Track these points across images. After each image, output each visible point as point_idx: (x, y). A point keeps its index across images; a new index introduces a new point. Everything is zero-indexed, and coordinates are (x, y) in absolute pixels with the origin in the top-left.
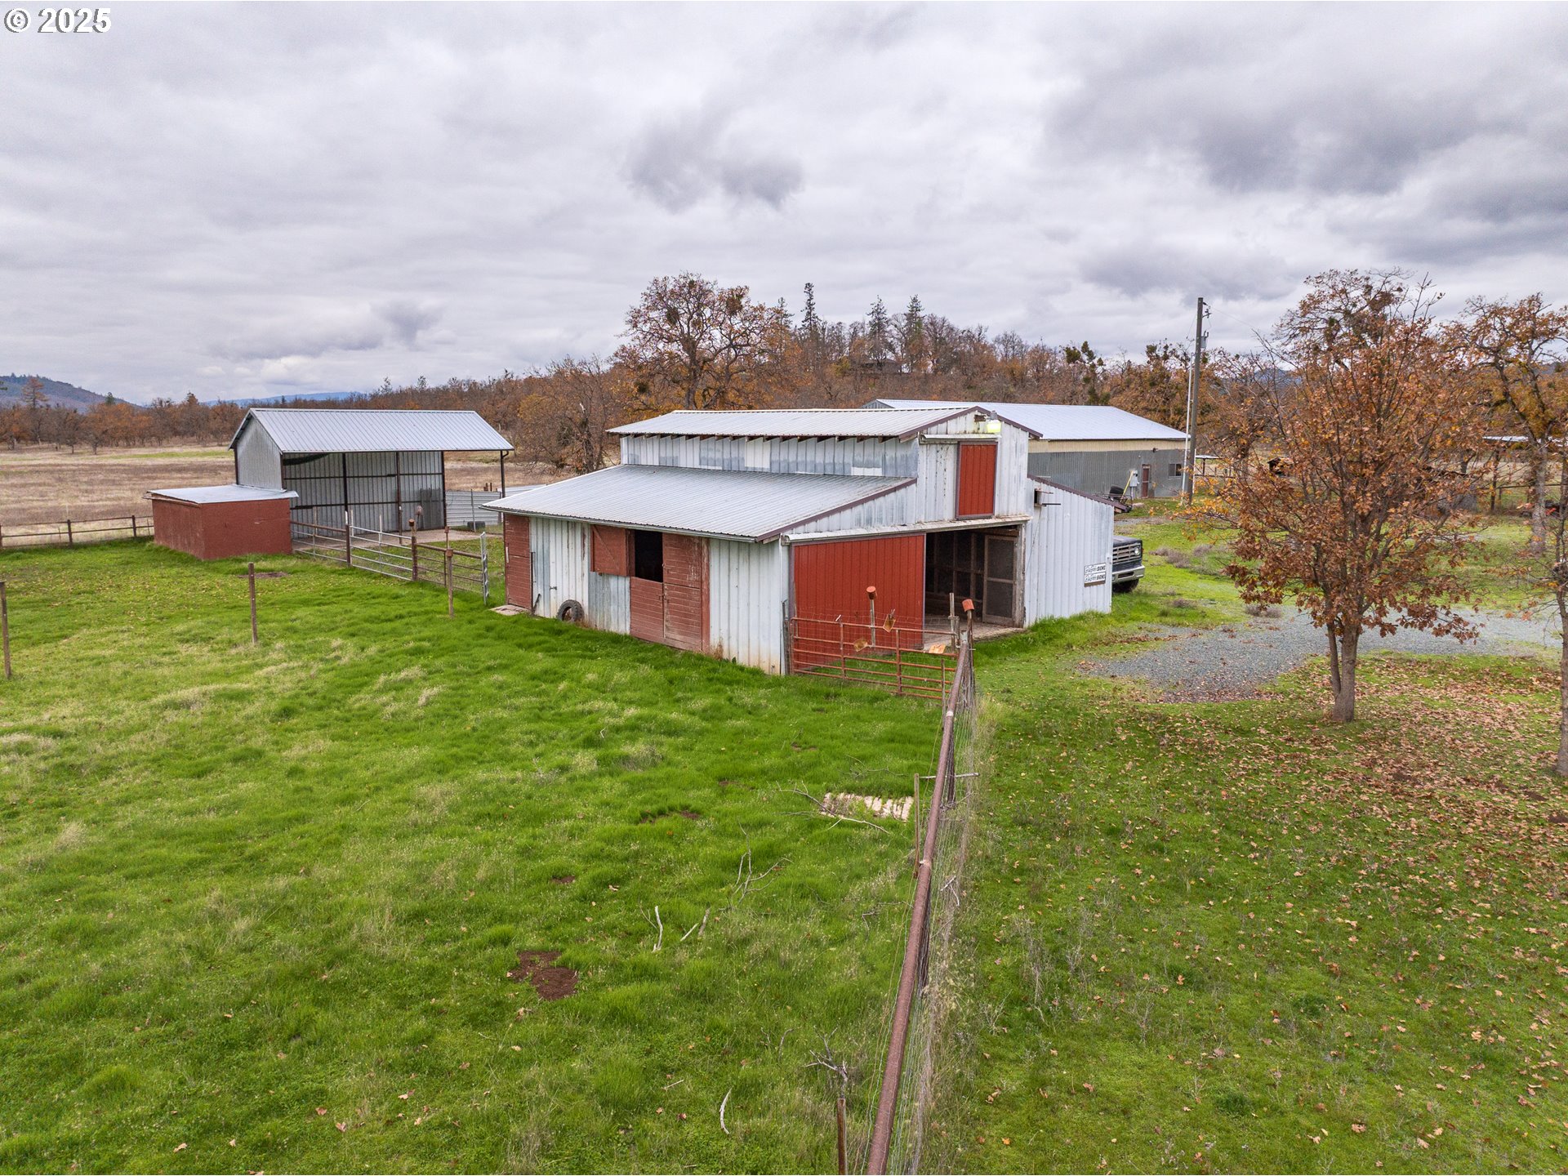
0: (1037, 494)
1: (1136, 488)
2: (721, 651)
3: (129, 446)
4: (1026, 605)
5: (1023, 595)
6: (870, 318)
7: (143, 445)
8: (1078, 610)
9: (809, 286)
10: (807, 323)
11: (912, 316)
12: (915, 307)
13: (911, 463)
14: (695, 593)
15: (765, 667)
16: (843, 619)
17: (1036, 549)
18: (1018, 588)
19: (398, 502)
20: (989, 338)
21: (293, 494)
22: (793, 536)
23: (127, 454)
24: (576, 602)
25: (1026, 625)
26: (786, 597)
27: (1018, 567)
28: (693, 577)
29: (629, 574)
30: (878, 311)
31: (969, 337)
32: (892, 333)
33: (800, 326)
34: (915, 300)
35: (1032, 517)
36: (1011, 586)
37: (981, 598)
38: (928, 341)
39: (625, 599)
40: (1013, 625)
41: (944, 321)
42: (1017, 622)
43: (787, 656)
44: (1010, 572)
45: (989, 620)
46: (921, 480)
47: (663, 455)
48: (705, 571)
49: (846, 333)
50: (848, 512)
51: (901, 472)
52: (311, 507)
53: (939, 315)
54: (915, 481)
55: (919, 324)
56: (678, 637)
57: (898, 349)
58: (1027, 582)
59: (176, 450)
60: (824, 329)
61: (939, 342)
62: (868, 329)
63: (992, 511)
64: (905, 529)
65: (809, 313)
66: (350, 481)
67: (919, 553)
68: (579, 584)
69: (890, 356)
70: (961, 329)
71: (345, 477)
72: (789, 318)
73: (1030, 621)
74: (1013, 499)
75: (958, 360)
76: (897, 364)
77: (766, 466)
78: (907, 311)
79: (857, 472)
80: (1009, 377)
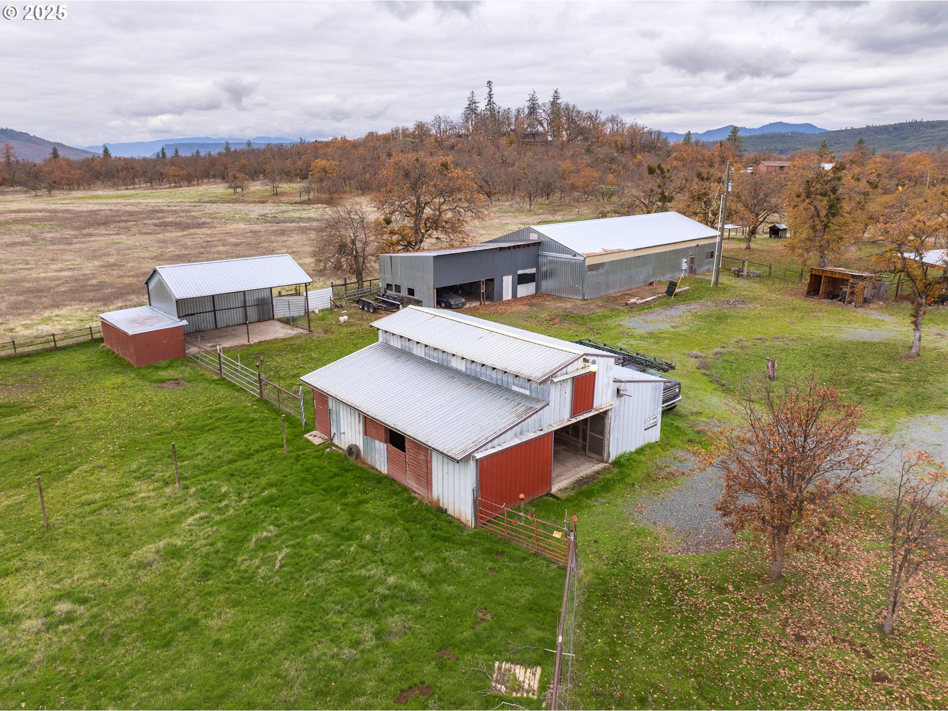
0: (618, 390)
1: (686, 270)
2: (439, 502)
3: (70, 189)
4: (611, 451)
5: (609, 446)
6: (528, 104)
7: (78, 189)
8: (639, 444)
9: (489, 83)
10: (488, 107)
11: (554, 103)
12: (556, 97)
13: (546, 394)
14: (424, 465)
15: (463, 520)
16: (506, 506)
17: (617, 419)
18: (606, 442)
19: (245, 306)
20: (603, 117)
21: (184, 322)
22: (478, 456)
23: (70, 196)
24: (356, 446)
25: (610, 461)
26: (475, 486)
27: (607, 431)
28: (423, 457)
29: (386, 442)
30: (533, 100)
31: (589, 117)
32: (542, 114)
33: (484, 109)
34: (556, 92)
35: (616, 403)
36: (603, 440)
37: (586, 442)
38: (564, 120)
39: (384, 454)
40: (603, 461)
41: (574, 106)
42: (605, 460)
43: (476, 517)
44: (602, 433)
45: (590, 455)
46: (552, 403)
47: (403, 344)
48: (429, 457)
49: (514, 112)
50: (510, 431)
51: (540, 397)
52: (194, 314)
53: (571, 104)
54: (548, 404)
55: (559, 109)
56: (414, 485)
57: (545, 125)
58: (611, 438)
59: (100, 193)
60: (499, 112)
61: (571, 120)
62: (526, 111)
63: (592, 407)
64: (542, 433)
65: (490, 100)
66: (218, 313)
67: (550, 442)
68: (357, 436)
69: (541, 129)
70: (585, 112)
71: (214, 311)
72: (477, 105)
73: (613, 457)
74: (604, 396)
75: (582, 131)
76: (544, 134)
77: (463, 369)
78: (552, 100)
79: (515, 388)
80: (613, 145)
